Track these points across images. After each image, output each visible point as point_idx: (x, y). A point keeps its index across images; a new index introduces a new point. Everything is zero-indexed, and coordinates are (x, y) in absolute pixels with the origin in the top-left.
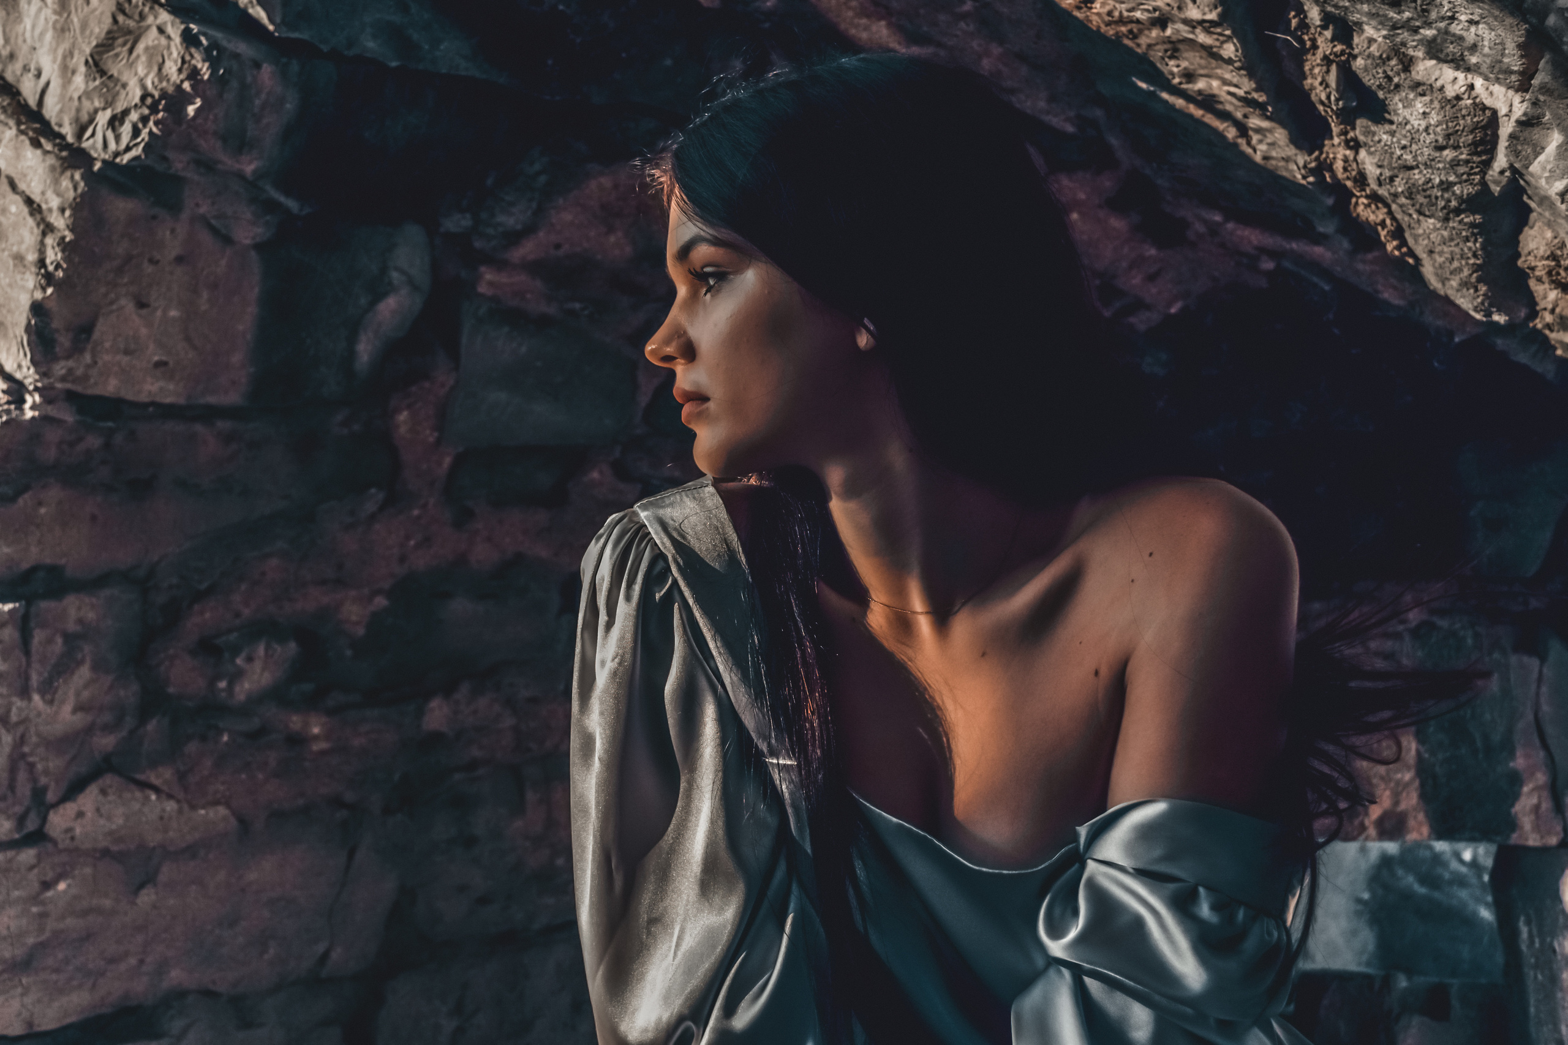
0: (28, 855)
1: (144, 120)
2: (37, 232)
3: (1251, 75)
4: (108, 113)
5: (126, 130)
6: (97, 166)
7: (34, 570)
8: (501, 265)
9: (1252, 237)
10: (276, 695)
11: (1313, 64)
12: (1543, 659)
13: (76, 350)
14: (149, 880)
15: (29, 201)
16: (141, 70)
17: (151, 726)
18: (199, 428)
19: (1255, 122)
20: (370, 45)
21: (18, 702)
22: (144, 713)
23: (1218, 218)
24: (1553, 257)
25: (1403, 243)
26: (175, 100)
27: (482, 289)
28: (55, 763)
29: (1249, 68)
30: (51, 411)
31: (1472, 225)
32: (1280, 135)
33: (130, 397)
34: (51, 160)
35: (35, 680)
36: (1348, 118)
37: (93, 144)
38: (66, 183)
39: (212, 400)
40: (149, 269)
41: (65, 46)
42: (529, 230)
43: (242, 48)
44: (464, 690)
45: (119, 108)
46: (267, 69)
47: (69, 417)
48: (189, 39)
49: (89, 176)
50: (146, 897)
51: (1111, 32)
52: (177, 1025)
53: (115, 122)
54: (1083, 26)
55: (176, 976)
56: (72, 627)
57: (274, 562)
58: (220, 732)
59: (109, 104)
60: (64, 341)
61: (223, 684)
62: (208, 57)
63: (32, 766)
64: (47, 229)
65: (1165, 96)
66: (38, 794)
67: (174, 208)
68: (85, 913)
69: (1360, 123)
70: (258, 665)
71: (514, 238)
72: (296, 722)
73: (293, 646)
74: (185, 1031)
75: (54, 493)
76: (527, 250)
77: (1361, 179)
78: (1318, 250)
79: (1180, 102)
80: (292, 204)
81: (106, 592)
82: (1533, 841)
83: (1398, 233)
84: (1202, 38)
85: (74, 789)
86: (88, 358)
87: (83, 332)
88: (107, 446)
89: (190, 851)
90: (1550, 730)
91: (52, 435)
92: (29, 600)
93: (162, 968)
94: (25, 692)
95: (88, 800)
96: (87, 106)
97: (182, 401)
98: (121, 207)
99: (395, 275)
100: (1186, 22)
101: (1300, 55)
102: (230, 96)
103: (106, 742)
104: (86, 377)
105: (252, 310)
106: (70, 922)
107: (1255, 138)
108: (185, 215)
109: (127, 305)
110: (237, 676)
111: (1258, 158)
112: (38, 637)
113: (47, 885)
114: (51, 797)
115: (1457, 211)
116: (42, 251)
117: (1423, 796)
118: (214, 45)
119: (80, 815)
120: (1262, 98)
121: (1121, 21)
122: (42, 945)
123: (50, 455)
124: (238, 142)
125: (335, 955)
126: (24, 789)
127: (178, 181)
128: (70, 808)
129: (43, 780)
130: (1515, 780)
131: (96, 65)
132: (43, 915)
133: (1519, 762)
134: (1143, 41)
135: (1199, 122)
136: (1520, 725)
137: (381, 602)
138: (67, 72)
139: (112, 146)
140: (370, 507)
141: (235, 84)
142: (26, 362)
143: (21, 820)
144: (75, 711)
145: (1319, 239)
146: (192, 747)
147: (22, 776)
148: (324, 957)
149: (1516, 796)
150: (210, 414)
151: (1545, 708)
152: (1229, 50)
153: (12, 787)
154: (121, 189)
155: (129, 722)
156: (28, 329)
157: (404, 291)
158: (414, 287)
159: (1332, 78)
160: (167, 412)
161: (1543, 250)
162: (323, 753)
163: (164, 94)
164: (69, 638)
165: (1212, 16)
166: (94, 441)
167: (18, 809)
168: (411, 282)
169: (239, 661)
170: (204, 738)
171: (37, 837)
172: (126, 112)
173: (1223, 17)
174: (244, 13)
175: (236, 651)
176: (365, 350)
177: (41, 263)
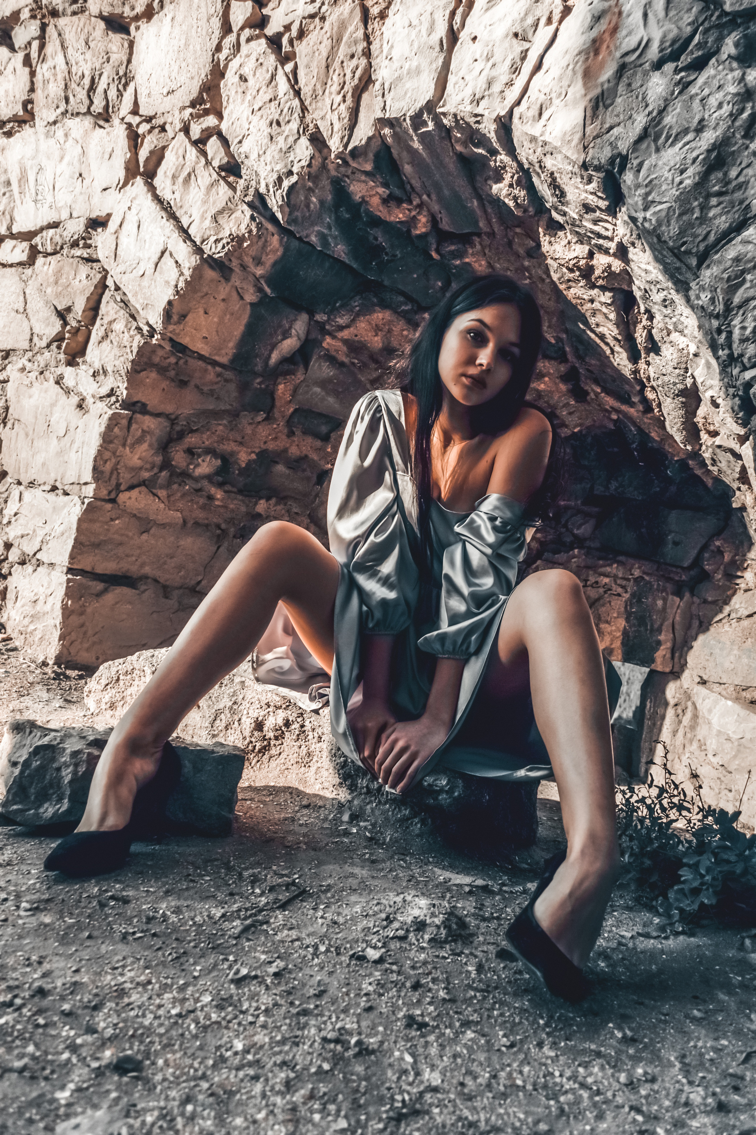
0: (109, 506)
1: (228, 243)
2: (178, 274)
3: (618, 327)
4: (215, 238)
5: (220, 245)
6: (205, 256)
7: (137, 402)
8: (334, 337)
9: (610, 401)
10: (209, 477)
11: (639, 327)
12: (681, 599)
13: (179, 322)
14: (147, 531)
15: (177, 262)
16: (231, 225)
17: (164, 473)
18: (209, 367)
19: (617, 348)
20: (314, 239)
21: (121, 448)
22: (161, 469)
23: (599, 390)
24: (705, 418)
25: (661, 410)
26: (239, 240)
27: (324, 345)
28: (128, 476)
29: (617, 325)
30: (163, 343)
31: (682, 403)
32: (624, 355)
33: (191, 347)
34: (190, 249)
35: (129, 441)
36: (648, 351)
37: (206, 248)
38: (193, 259)
39: (217, 358)
40: (212, 300)
41: (205, 208)
42: (348, 326)
43: (270, 226)
44: (273, 501)
45: (220, 237)
46: (276, 237)
47: (168, 347)
48: (253, 218)
49: (202, 258)
50: (145, 537)
51: (574, 301)
52: (143, 588)
53: (217, 241)
54: (565, 297)
55: (147, 570)
56: (145, 428)
57: (221, 427)
58: (186, 484)
59: (216, 234)
60: (175, 318)
61: (192, 467)
62: (257, 227)
63: (119, 473)
64: (182, 274)
65: (588, 332)
66: (118, 485)
67: (227, 279)
68: (122, 535)
69: (652, 354)
70: (205, 464)
71: (341, 328)
72: (213, 490)
73: (219, 462)
74: (146, 590)
75: (154, 375)
76: (345, 334)
77: (648, 379)
78: (632, 410)
79: (593, 336)
80: (268, 290)
81: (160, 419)
82: (660, 668)
83: (659, 405)
84: (604, 310)
85: (131, 488)
86: (181, 327)
87: (183, 316)
88: (177, 363)
89: (163, 526)
90: (677, 627)
91: (160, 353)
92: (134, 412)
93: (143, 565)
94: (124, 445)
95: (135, 493)
96: (208, 233)
97: (207, 355)
98: (210, 274)
99: (293, 331)
100: (600, 302)
101: (636, 323)
102: (260, 243)
103: (146, 475)
104: (179, 334)
105: (242, 328)
106: (116, 536)
107: (616, 355)
108: (230, 284)
109: (201, 311)
110: (198, 465)
111: (615, 364)
112: (134, 426)
113: (112, 520)
114: (122, 488)
115: (678, 396)
116: (177, 282)
117: (622, 643)
118: (260, 223)
119: (130, 498)
120: (620, 337)
121: (578, 298)
122: (105, 541)
123: (156, 360)
124: (258, 261)
125: (203, 583)
126: (114, 482)
127: (231, 270)
128: (127, 494)
129: (121, 480)
130: (659, 643)
131: (215, 218)
132: (108, 530)
133: (662, 637)
134: (585, 307)
135: (598, 345)
136: (666, 623)
137: (253, 456)
138: (203, 218)
139: (213, 250)
140: (259, 419)
141: (263, 239)
142: (160, 322)
143: (110, 493)
144: (139, 459)
145: (632, 405)
146: (175, 487)
147: (114, 476)
148: (199, 582)
149: (658, 650)
150: (215, 363)
151: (678, 618)
152: (612, 316)
153: (110, 479)
154: (211, 267)
155: (156, 470)
156: (164, 310)
157: (295, 339)
158: (299, 339)
159: (644, 335)
160: (201, 357)
161: (702, 415)
162: (219, 506)
163: (238, 236)
164: (143, 431)
165: (609, 301)
166: (173, 360)
167: (110, 488)
168: (298, 336)
169: (200, 460)
170: (180, 485)
171: (113, 501)
172: (222, 239)
173: (613, 302)
174: (273, 214)
175: (199, 456)
176: (275, 357)
177: (176, 286)
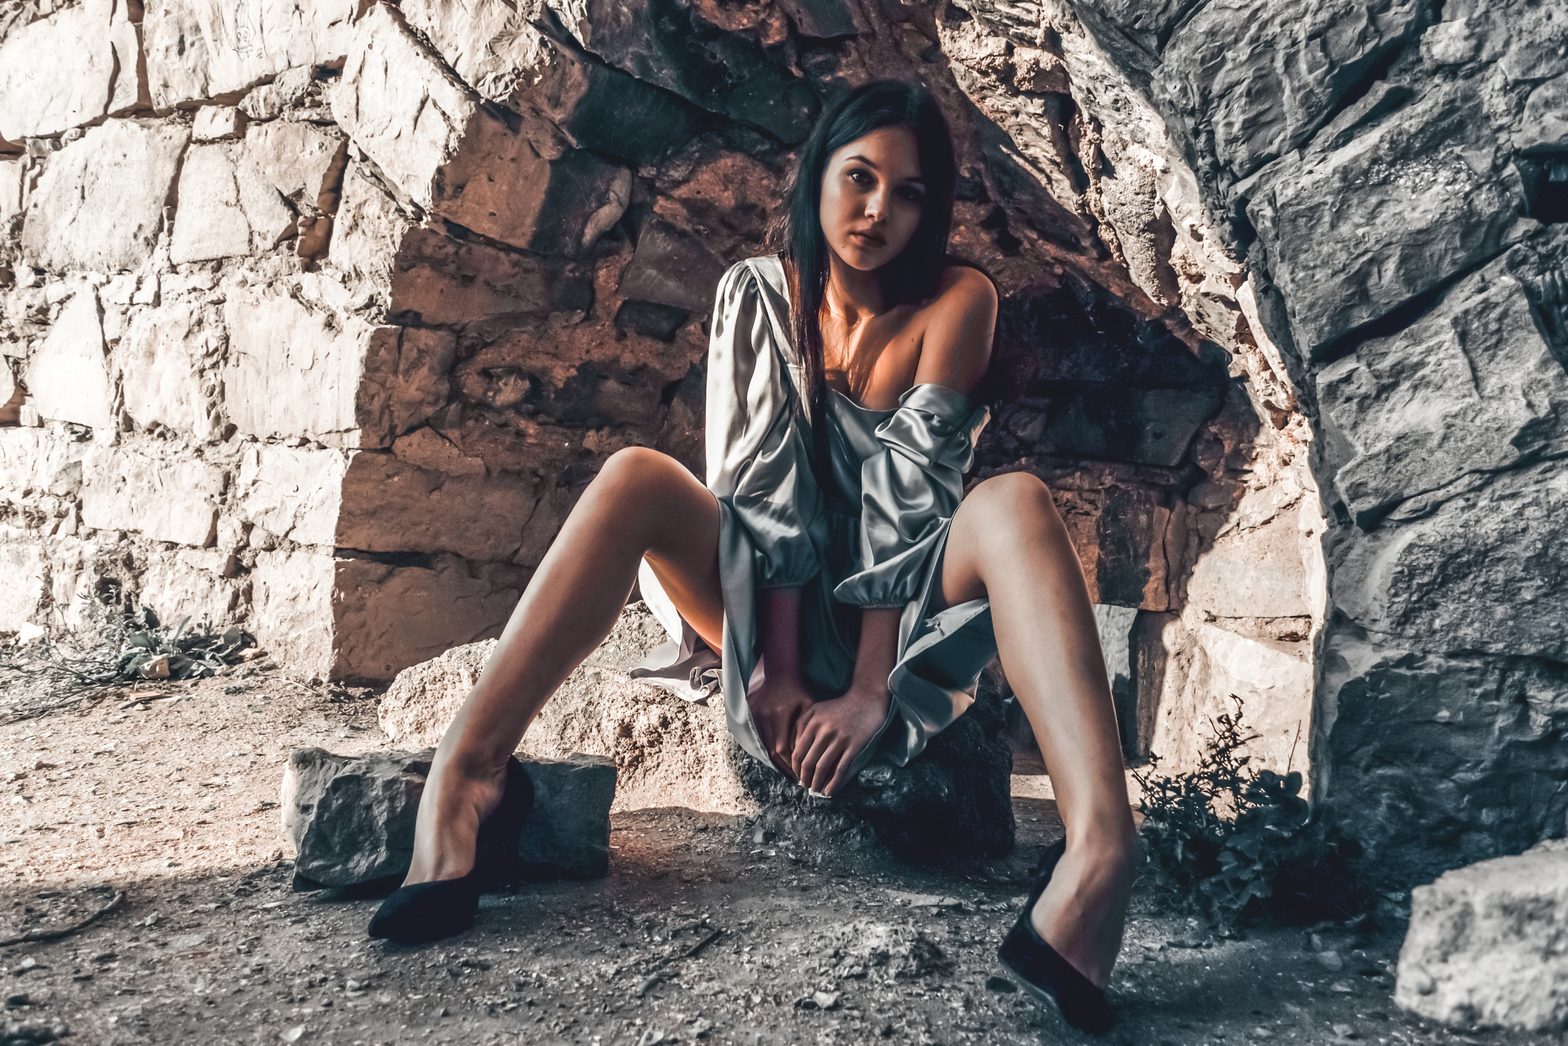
0: (383, 458)
1: (512, 81)
2: (447, 130)
3: (1054, 146)
4: (494, 75)
5: (501, 85)
6: (482, 101)
7: (408, 312)
8: (669, 197)
9: (1051, 250)
10: (515, 406)
11: (1084, 142)
12: (1172, 511)
13: (454, 196)
14: (438, 488)
15: (444, 114)
16: (514, 55)
17: (453, 406)
18: (502, 255)
19: (1056, 175)
20: (628, 64)
21: (391, 377)
22: (450, 400)
23: (1035, 236)
24: (1183, 258)
25: (1122, 255)
26: (526, 75)
27: (656, 209)
28: (404, 414)
29: (1054, 142)
30: (435, 227)
31: (1151, 240)
32: (1066, 183)
33: (473, 228)
34: (460, 94)
35: (402, 367)
36: (1098, 174)
37: (483, 90)
38: (466, 107)
39: (511, 241)
40: (498, 161)
41: (475, 36)
42: (686, 181)
43: (568, 53)
44: (605, 431)
45: (500, 73)
46: (577, 66)
47: (443, 232)
48: (543, 43)
49: (478, 105)
50: (436, 496)
51: (992, 116)
52: (440, 566)
53: (497, 79)
54: (979, 112)
55: (444, 541)
56: (422, 347)
57: (525, 336)
58: (485, 419)
59: (495, 70)
60: (449, 190)
61: (491, 394)
62: (550, 55)
63: (392, 412)
64: (452, 129)
65: (1015, 157)
66: (392, 428)
67: (516, 131)
68: (405, 496)
69: (1104, 178)
70: (509, 388)
71: (677, 184)
72: (523, 424)
73: (527, 384)
74: (445, 569)
75: (426, 272)
76: (682, 192)
77: (1102, 213)
78: (1082, 259)
79: (1021, 161)
80: (573, 141)
81: (440, 333)
82: (1152, 607)
83: (1119, 248)
84: (1034, 123)
85: (410, 430)
86: (459, 202)
87: (460, 188)
88: (457, 253)
89: (460, 478)
90: (1169, 549)
91: (432, 241)
92: (404, 326)
93: (437, 535)
94: (395, 372)
95: (416, 437)
96: (483, 69)
97: (497, 238)
98: (491, 126)
99: (612, 195)
100: (1027, 114)
101: (1079, 137)
102: (557, 77)
103: (429, 411)
104: (456, 213)
105: (542, 196)
106: (396, 499)
107: (1055, 185)
108: (521, 136)
109: (484, 178)
110: (498, 391)
111: (1055, 197)
112: (406, 345)
113: (389, 477)
114: (399, 431)
115: (1144, 231)
116: (447, 141)
117: (1098, 579)
118: (554, 49)
119: (410, 445)
120: (1058, 159)
121: (997, 111)
122: (382, 507)
123: (428, 251)
124: (556, 103)
125: (523, 551)
126: (386, 423)
127: (519, 118)
128: (406, 440)
129: (396, 421)
130: (1147, 573)
131: (491, 48)
132: (385, 491)
133: (1151, 565)
134: (1007, 123)
135: (1029, 173)
136: (1154, 545)
137: (573, 372)
138: (474, 49)
139: (493, 92)
140: (576, 319)
141: (560, 71)
142: (429, 197)
143: (382, 439)
144: (418, 389)
145: (1082, 251)
146: (470, 423)
147: (386, 417)
148: (517, 551)
149: (1146, 582)
150: (509, 249)
151: (1169, 536)
152: (1046, 131)
153: (380, 422)
154: (492, 116)
155: (442, 403)
156: (433, 181)
157: (615, 204)
158: (621, 204)
159: (1091, 152)
160: (490, 242)
161: (1180, 254)
162: (532, 444)
163: (524, 70)
164: (419, 351)
165: (1040, 111)
166: (451, 249)
167: (382, 433)
168: (619, 200)
169: (501, 384)
170: (477, 420)
171: (388, 451)
172: (503, 76)
173: (1045, 112)
174: (571, 36)
175: (499, 378)
176: (589, 233)
177: (447, 146)
